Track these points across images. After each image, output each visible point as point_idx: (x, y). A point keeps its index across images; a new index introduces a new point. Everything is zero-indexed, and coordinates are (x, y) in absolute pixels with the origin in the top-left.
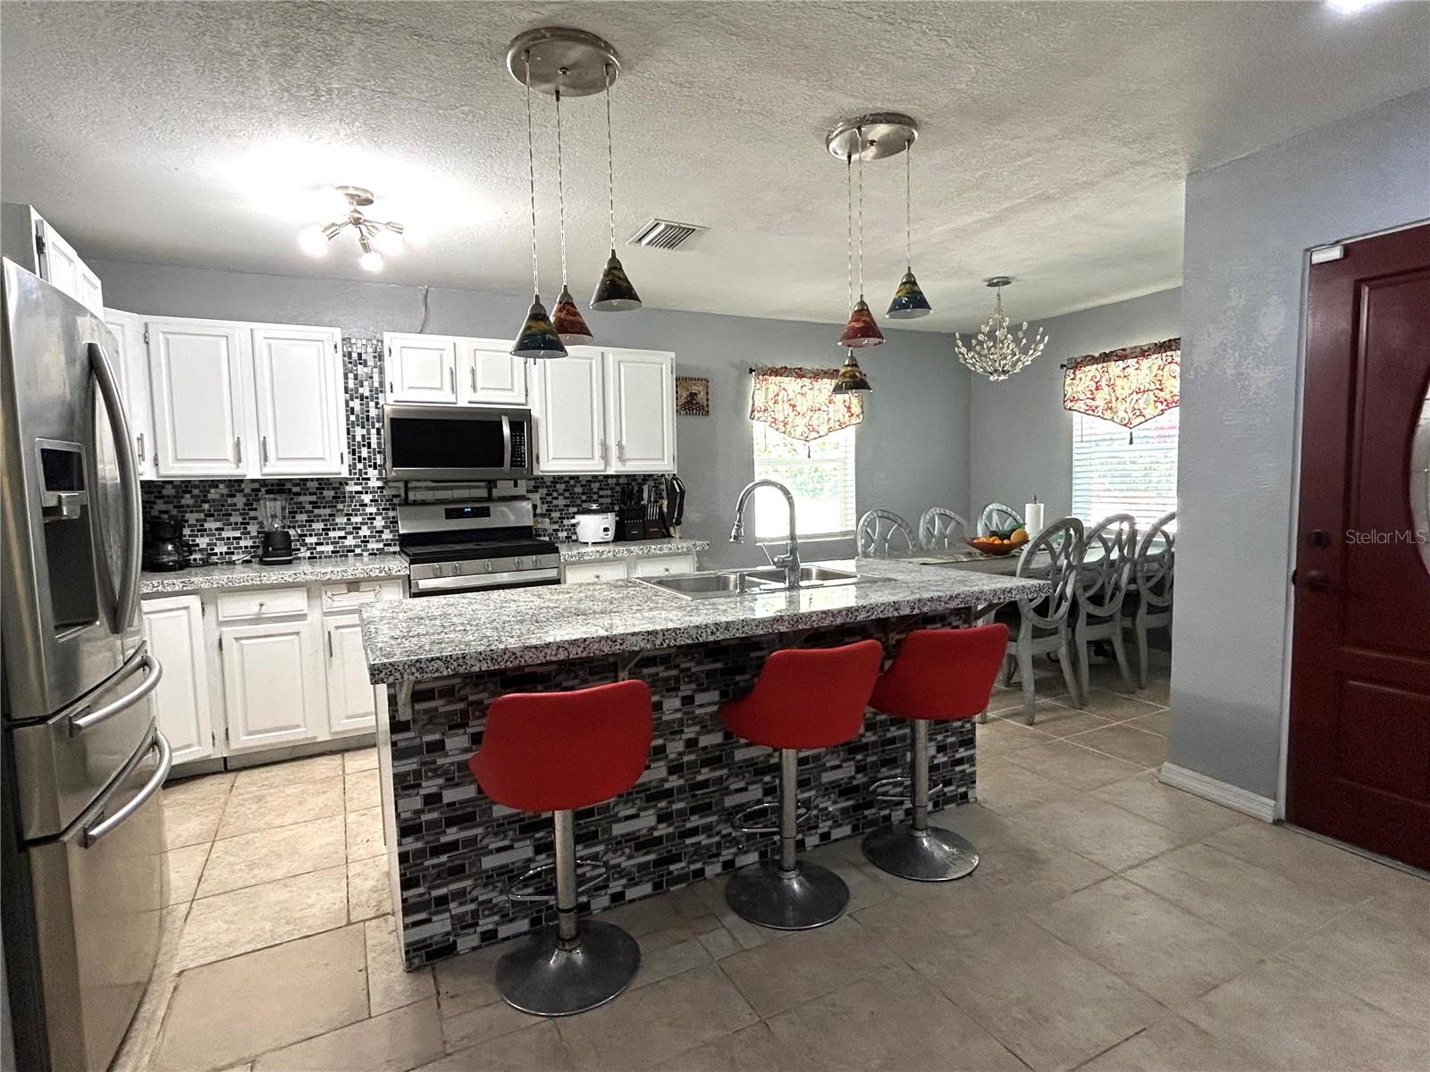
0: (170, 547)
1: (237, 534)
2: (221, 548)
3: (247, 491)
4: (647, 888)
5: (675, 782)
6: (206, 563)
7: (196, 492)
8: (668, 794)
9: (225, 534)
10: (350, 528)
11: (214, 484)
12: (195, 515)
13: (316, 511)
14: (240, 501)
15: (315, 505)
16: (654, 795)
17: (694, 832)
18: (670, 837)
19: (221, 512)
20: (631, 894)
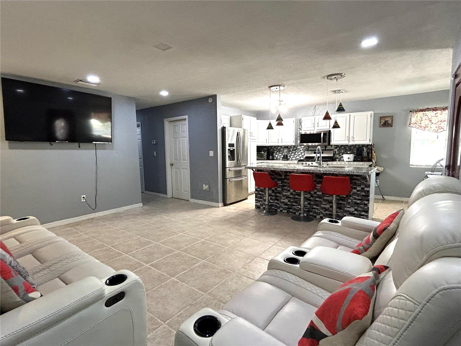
0: (271, 156)
1: (281, 155)
2: (279, 157)
3: (283, 147)
4: (286, 211)
5: (291, 196)
6: (277, 159)
7: (276, 148)
8: (290, 198)
9: (279, 155)
10: (298, 155)
11: (279, 146)
12: (276, 151)
13: (293, 151)
14: (282, 149)
15: (293, 150)
16: (288, 197)
17: (294, 206)
18: (290, 205)
19: (279, 151)
20: (283, 211)
